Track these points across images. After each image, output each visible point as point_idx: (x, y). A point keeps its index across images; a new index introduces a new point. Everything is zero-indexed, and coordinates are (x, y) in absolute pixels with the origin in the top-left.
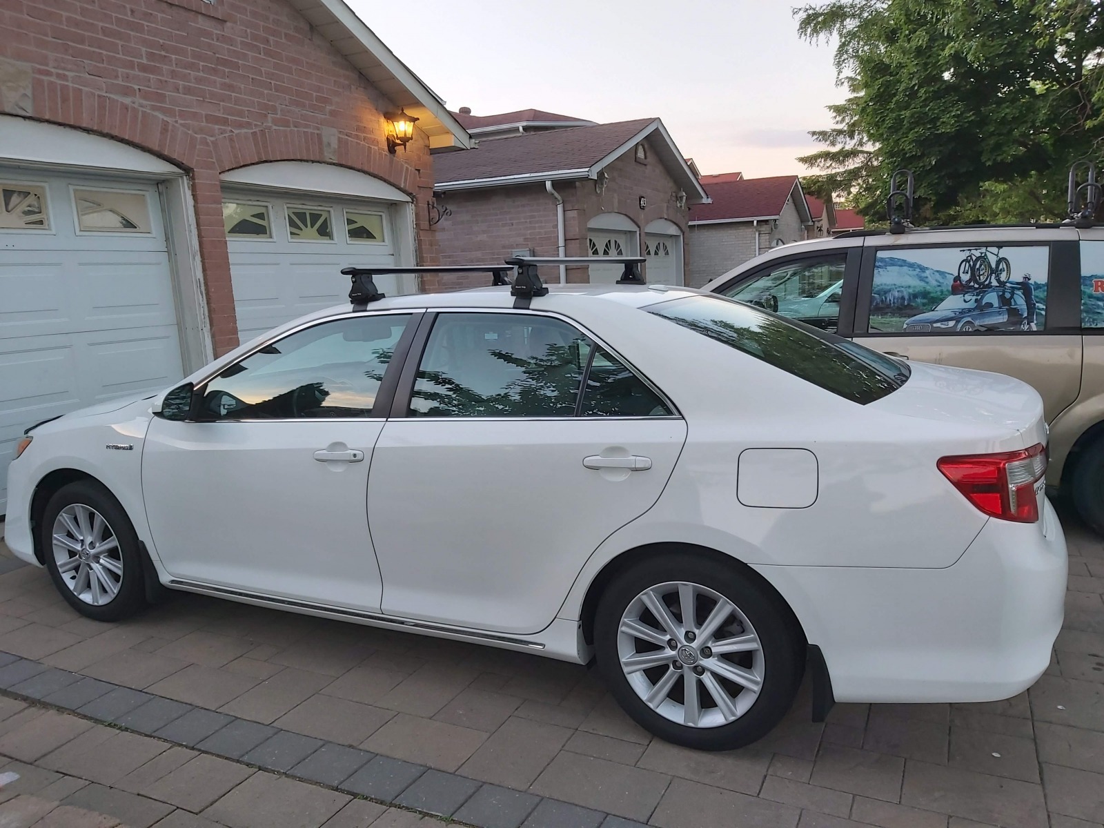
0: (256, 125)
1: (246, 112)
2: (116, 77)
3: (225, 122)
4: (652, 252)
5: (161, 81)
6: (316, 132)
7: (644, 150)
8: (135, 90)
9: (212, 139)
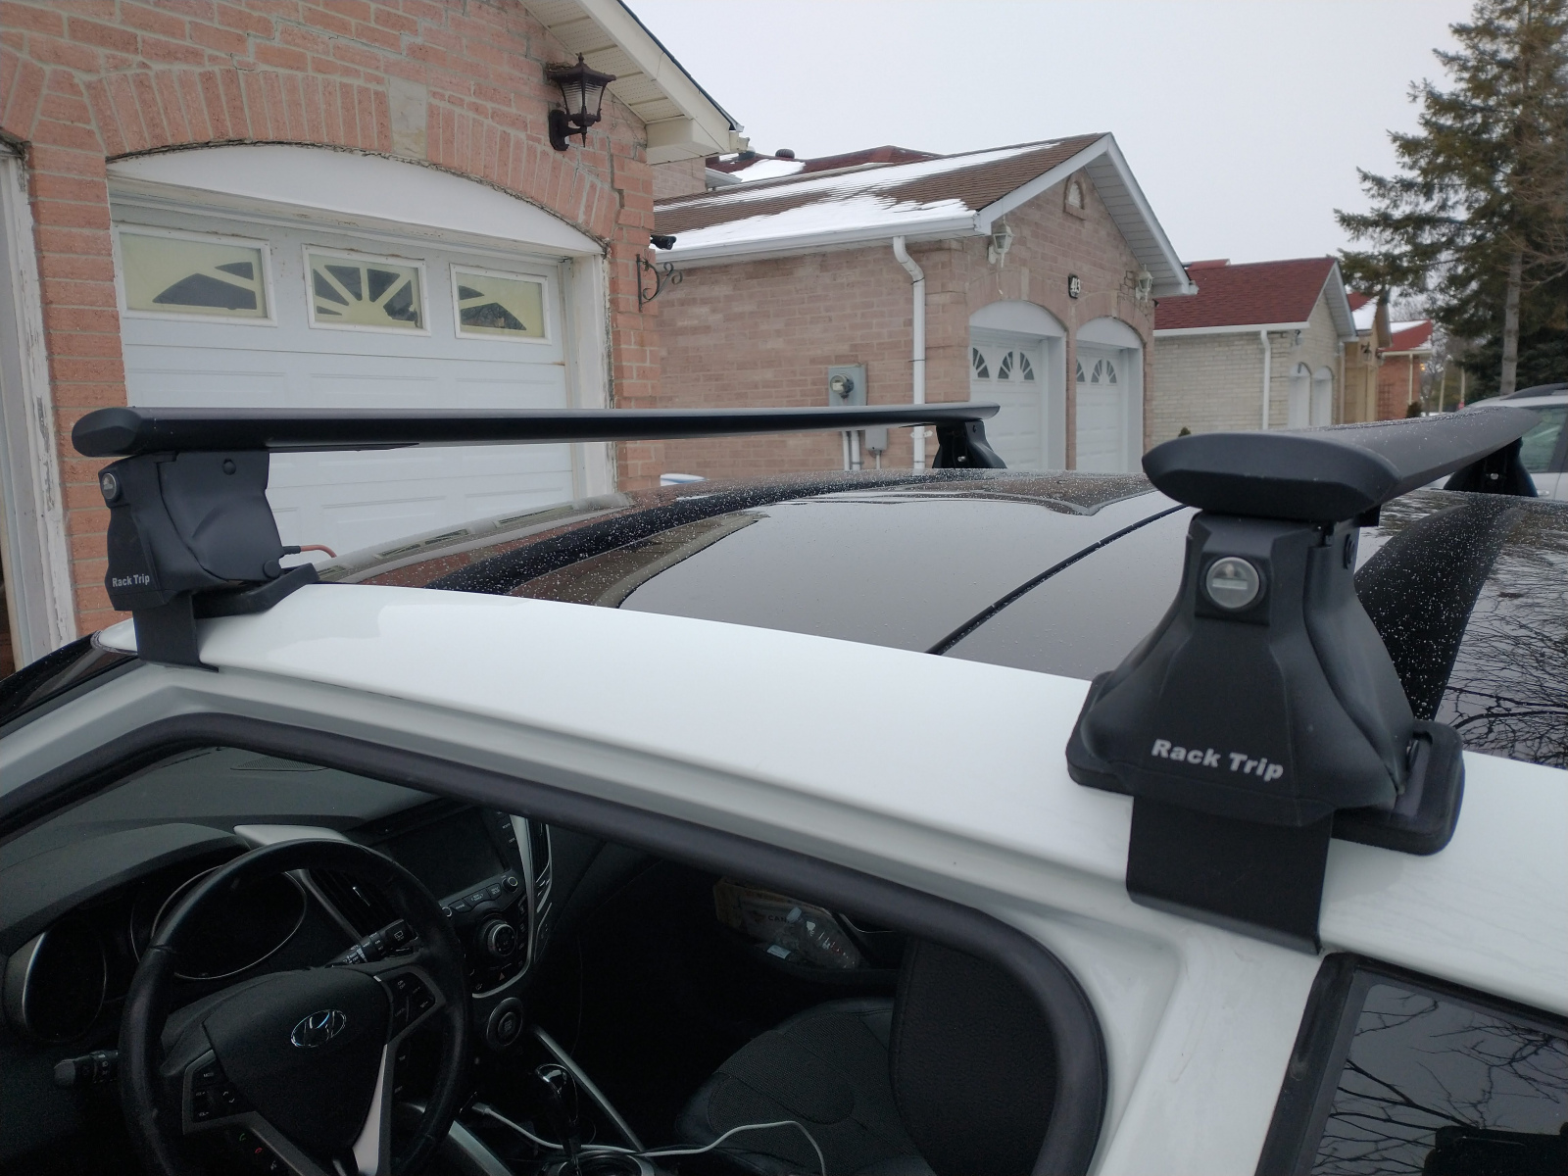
0: (213, 59)
1: (187, 27)
3: (128, 43)
4: (1088, 377)
6: (373, 86)
7: (1081, 193)
9: (89, 77)
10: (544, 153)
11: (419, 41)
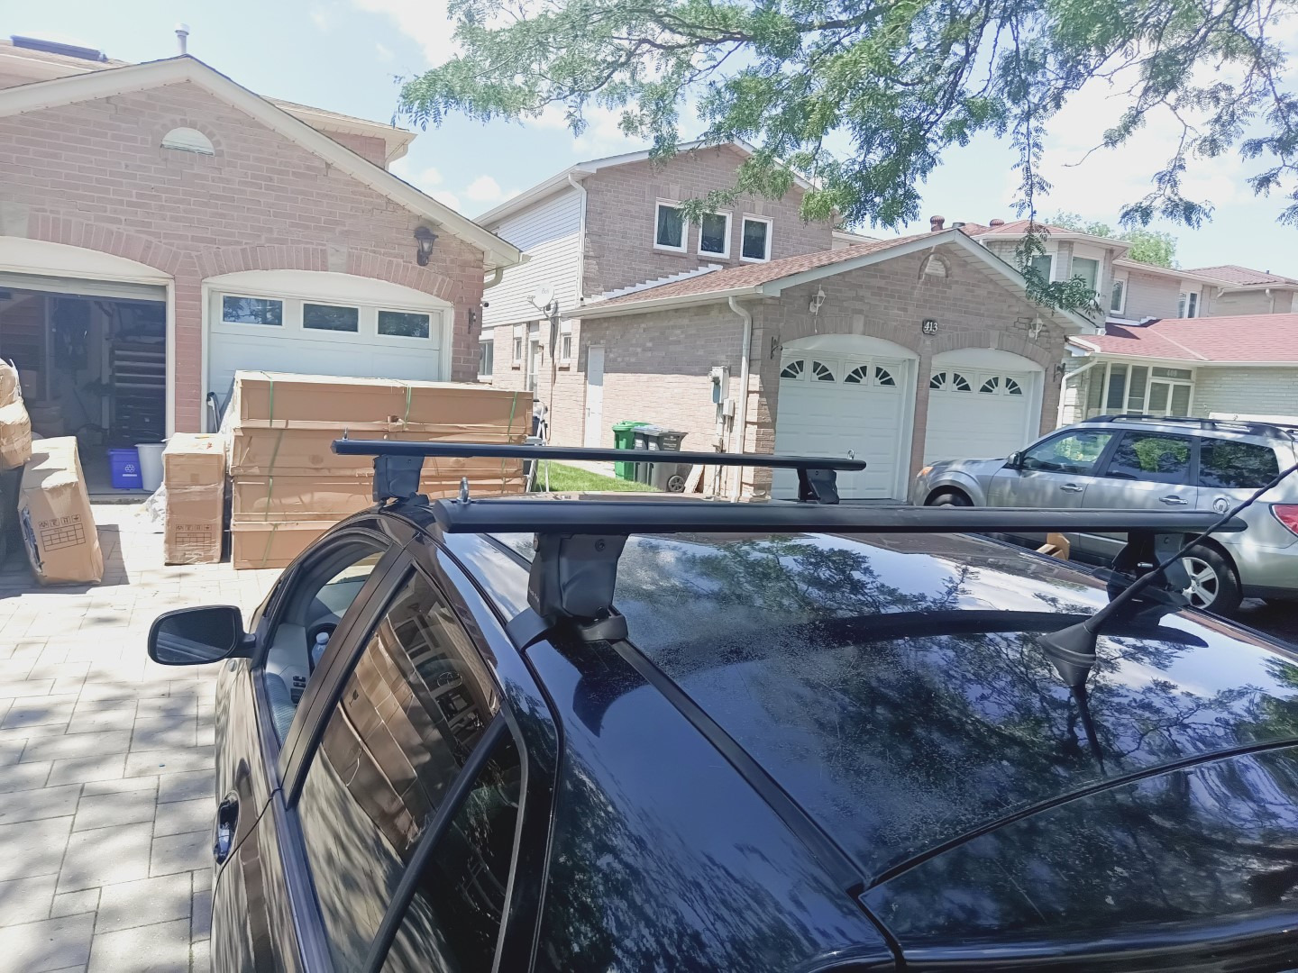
0: (246, 243)
1: (237, 233)
2: (105, 211)
3: (213, 241)
5: (148, 213)
6: (320, 247)
8: (121, 220)
9: (197, 253)
10: (413, 267)
11: (346, 229)
